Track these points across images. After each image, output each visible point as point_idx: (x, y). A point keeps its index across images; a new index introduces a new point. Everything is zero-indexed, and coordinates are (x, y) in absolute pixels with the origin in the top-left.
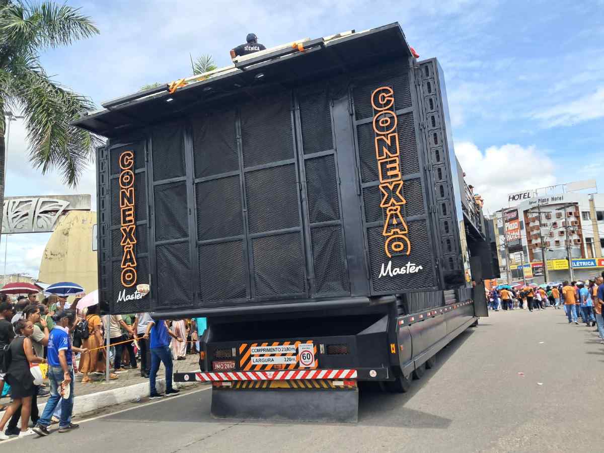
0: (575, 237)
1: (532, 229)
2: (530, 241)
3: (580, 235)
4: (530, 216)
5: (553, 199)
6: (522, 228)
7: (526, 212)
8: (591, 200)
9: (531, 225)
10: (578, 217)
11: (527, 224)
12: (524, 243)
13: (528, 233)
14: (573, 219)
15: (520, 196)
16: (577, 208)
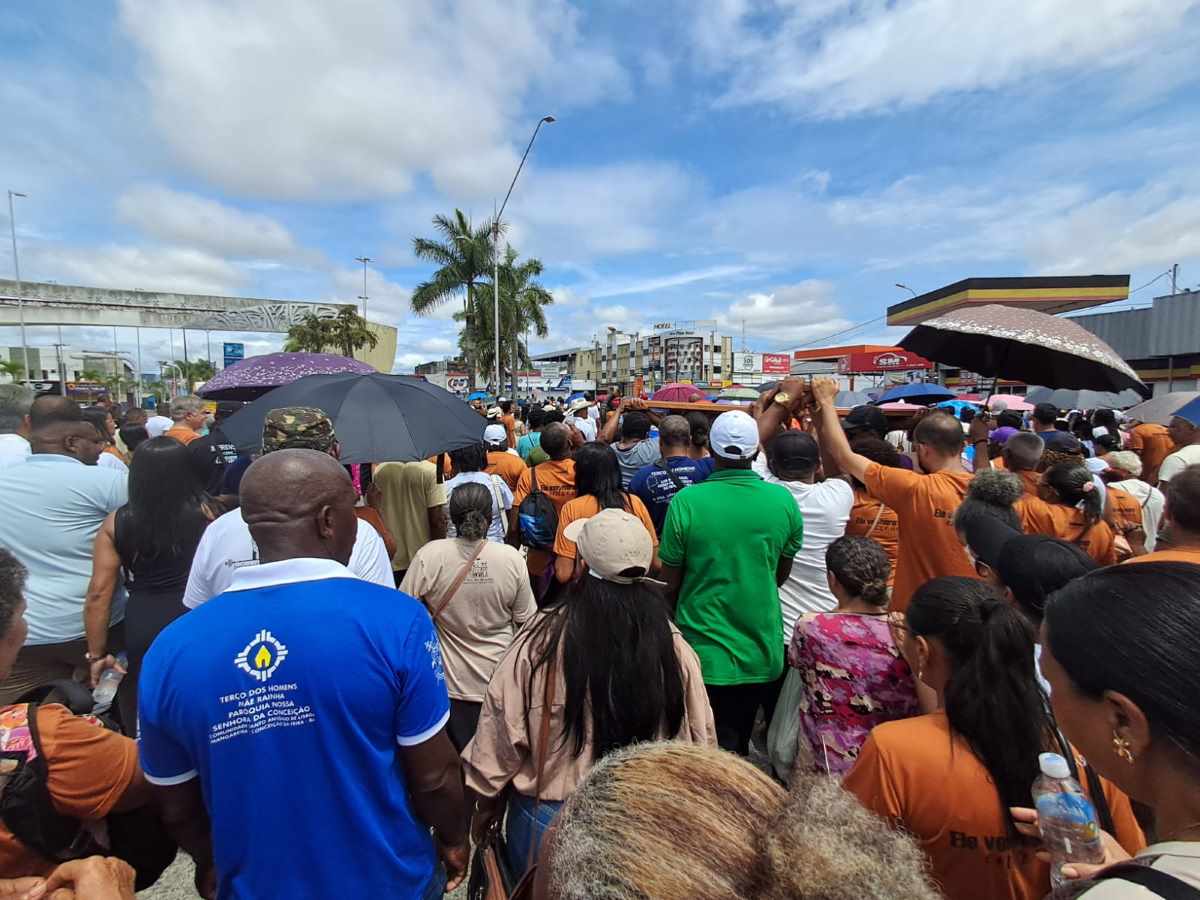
0: (698, 364)
1: (670, 354)
2: (666, 364)
3: (701, 363)
4: (669, 344)
5: (687, 333)
6: (662, 352)
7: (667, 341)
8: (712, 336)
9: (670, 351)
10: (701, 349)
11: (666, 350)
12: (663, 365)
13: (666, 358)
14: (698, 350)
15: (663, 326)
16: (702, 342)
